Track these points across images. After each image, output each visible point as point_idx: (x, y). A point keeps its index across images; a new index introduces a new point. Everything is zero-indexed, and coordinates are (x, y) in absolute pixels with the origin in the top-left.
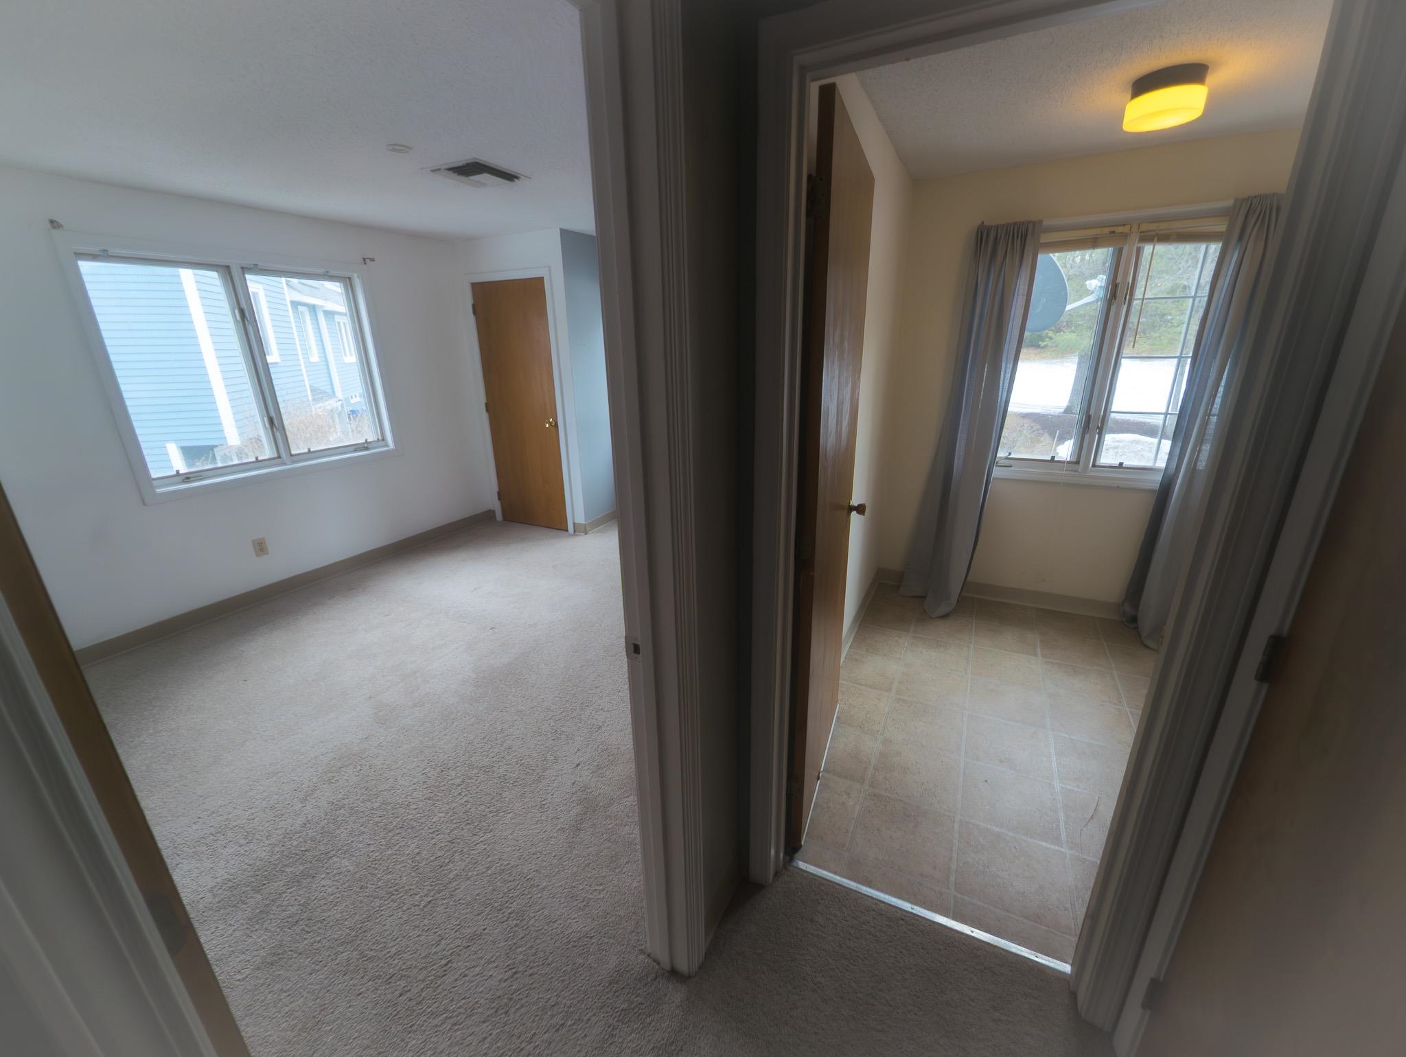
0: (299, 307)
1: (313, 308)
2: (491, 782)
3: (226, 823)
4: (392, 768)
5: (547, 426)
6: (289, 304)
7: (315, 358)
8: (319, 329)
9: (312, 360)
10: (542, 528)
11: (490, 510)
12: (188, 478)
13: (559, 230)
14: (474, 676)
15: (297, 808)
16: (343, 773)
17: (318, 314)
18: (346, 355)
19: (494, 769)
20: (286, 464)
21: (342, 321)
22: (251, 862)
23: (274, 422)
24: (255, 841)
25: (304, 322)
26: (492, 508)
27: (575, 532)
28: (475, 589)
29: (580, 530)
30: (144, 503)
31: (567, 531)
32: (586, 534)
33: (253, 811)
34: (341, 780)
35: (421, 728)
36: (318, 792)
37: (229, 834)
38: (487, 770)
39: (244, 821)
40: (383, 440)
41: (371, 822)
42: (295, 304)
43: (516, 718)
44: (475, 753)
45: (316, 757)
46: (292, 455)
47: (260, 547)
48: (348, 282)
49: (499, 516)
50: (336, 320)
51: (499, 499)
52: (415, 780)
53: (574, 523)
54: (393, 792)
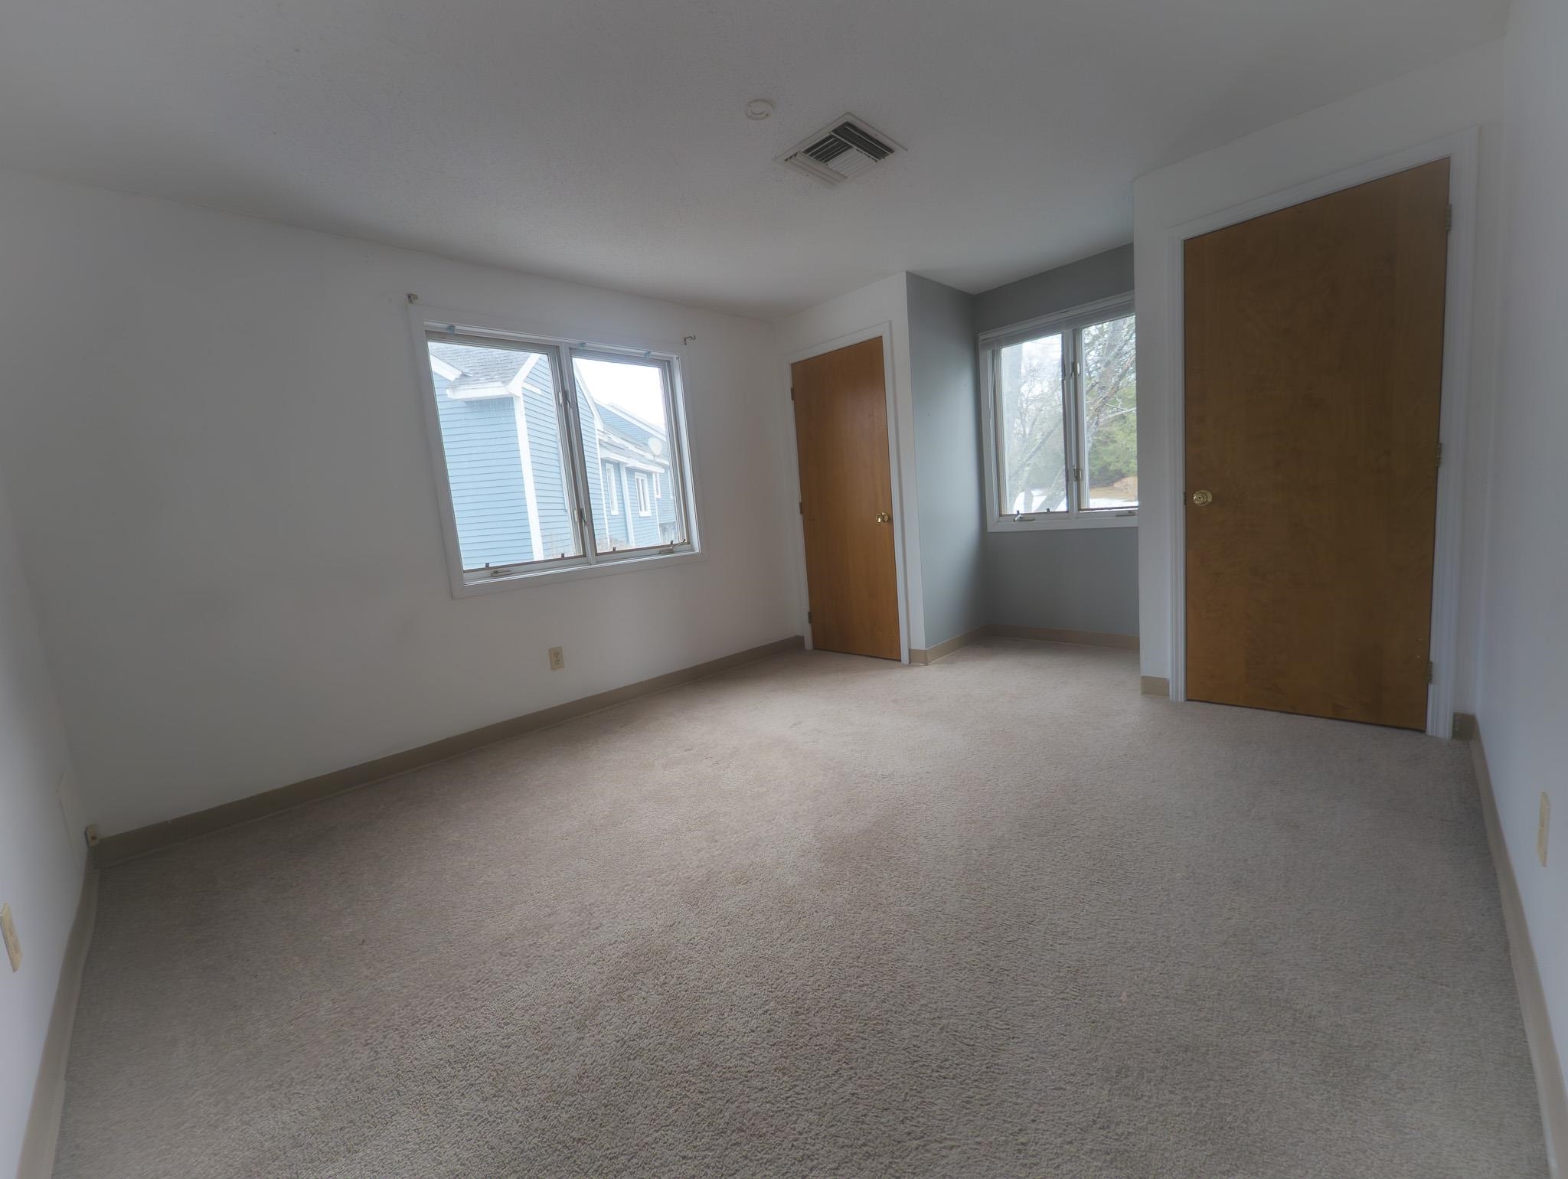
0: (607, 464)
1: (617, 465)
2: (893, 1058)
3: (471, 1044)
4: (715, 990)
5: (879, 520)
6: (600, 460)
7: (615, 512)
8: (621, 484)
9: (613, 513)
10: (865, 657)
11: (797, 636)
12: (496, 572)
13: (905, 273)
14: (818, 845)
15: (571, 1039)
16: (638, 984)
17: (621, 471)
18: (641, 510)
19: (892, 1027)
20: (589, 563)
21: (640, 478)
22: (495, 1142)
23: (583, 517)
24: (506, 1094)
25: (610, 479)
26: (799, 633)
27: (910, 663)
28: (795, 724)
29: (917, 658)
30: (452, 598)
31: (900, 661)
32: (927, 664)
33: (510, 1031)
34: (636, 998)
35: (751, 922)
36: (602, 1013)
37: (473, 1070)
38: (879, 1028)
39: (494, 1048)
40: (689, 543)
41: (686, 1101)
42: (604, 461)
43: (904, 926)
44: (848, 986)
45: (602, 947)
46: (597, 554)
47: (556, 658)
48: (666, 366)
49: (809, 643)
50: (636, 477)
51: (810, 622)
52: (754, 1023)
53: (910, 650)
54: (718, 1040)
